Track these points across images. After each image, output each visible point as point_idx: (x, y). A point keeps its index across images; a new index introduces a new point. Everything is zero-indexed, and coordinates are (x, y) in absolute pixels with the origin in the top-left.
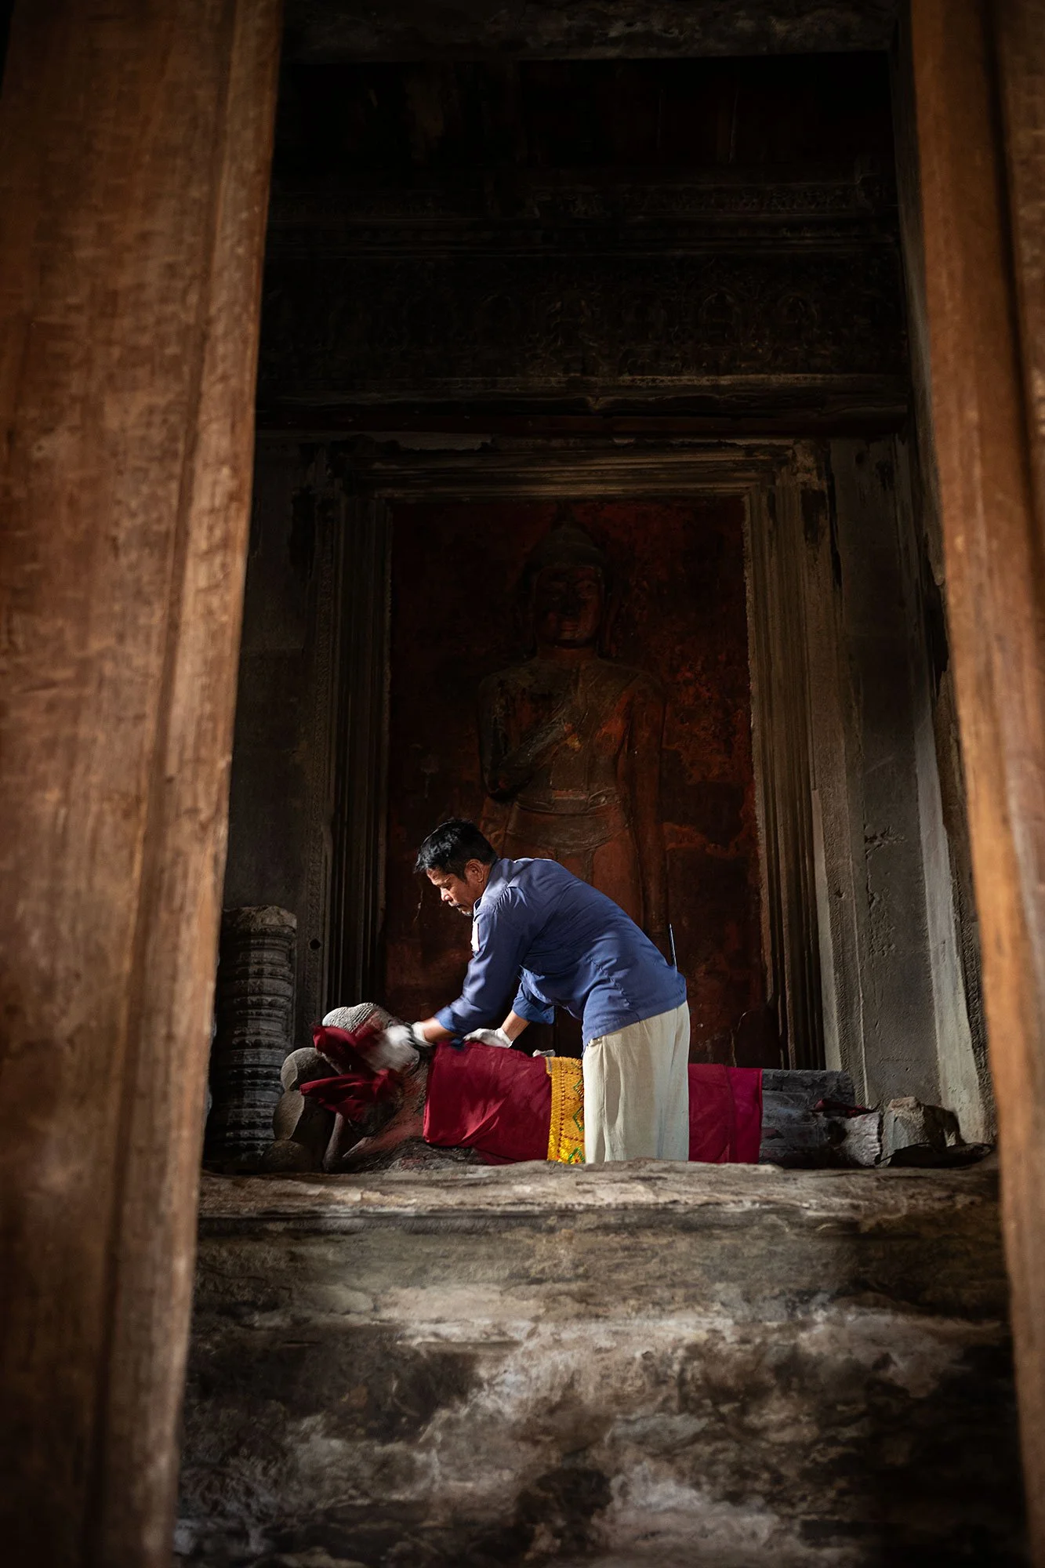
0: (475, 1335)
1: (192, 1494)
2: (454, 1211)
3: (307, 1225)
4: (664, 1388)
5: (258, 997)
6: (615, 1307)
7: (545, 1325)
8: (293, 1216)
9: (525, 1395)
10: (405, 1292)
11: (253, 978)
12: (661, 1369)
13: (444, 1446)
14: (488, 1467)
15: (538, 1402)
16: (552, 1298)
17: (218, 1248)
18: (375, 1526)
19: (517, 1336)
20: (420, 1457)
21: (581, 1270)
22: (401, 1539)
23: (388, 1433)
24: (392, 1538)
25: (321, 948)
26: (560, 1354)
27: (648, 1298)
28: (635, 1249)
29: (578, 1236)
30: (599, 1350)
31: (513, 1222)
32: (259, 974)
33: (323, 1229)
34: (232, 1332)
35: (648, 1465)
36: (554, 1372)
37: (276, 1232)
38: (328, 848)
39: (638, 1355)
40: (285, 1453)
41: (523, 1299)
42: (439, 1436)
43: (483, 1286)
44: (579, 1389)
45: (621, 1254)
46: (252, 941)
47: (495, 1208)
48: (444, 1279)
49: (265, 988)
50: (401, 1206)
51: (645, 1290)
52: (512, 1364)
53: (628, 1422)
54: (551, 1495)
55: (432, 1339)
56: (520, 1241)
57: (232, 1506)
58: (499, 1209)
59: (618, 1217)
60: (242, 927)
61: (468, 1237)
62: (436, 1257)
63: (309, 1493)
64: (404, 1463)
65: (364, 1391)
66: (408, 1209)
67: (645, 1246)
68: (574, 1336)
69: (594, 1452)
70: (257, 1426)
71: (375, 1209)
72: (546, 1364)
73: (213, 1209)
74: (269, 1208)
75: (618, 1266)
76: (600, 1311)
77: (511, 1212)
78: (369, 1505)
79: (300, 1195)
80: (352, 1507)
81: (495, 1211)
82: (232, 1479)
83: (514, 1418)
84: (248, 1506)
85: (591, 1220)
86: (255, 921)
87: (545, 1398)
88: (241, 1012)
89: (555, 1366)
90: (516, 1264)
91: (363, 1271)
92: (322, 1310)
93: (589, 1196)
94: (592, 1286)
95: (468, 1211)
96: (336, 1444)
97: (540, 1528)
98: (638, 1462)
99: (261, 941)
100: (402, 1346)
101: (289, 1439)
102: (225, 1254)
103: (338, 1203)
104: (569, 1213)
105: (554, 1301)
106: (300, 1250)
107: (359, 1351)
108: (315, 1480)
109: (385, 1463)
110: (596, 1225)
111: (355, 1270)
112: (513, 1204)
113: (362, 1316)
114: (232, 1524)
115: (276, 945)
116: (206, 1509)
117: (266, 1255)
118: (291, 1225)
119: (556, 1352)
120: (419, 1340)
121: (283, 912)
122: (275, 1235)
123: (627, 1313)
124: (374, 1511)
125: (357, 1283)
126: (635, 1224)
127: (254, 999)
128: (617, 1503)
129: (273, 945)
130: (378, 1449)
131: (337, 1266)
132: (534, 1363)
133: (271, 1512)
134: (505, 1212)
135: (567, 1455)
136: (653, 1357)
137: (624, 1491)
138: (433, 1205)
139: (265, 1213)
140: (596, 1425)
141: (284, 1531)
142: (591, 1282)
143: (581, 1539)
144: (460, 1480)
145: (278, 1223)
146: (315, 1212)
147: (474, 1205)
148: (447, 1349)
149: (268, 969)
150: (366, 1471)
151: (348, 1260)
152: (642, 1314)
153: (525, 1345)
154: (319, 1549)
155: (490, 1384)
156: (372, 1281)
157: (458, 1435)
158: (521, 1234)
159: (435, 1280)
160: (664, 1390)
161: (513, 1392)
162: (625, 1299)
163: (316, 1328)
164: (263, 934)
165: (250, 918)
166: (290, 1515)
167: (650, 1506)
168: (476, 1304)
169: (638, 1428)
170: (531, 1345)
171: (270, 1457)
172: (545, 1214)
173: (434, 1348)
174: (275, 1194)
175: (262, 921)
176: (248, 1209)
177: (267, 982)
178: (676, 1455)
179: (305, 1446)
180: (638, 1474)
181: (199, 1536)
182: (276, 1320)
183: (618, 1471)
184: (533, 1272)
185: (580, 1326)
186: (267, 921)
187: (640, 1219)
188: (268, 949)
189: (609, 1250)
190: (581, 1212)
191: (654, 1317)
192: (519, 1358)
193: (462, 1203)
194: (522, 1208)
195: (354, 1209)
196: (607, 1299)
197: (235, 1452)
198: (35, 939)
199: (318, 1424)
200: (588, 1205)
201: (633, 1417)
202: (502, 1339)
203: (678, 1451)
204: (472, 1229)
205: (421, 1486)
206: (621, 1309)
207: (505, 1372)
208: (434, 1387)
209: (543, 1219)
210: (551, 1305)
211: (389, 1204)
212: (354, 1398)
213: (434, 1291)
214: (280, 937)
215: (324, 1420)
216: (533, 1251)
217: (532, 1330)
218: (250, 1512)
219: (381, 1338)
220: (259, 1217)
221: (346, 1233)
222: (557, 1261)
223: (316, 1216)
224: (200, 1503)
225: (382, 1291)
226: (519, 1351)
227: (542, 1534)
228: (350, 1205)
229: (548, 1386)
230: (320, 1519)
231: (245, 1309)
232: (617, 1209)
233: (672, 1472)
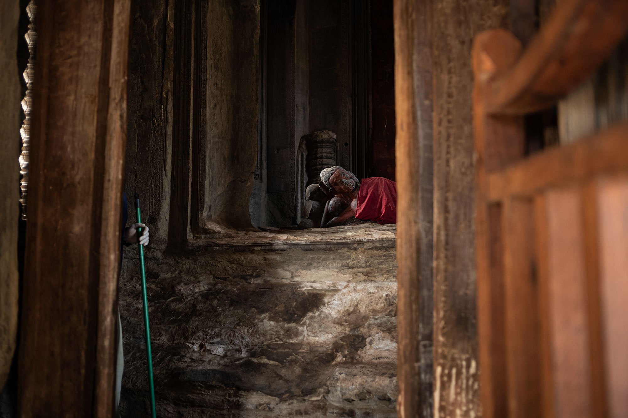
0: (325, 287)
1: (225, 337)
2: (319, 242)
3: (268, 248)
4: (391, 307)
5: (321, 166)
6: (379, 277)
7: (352, 284)
8: (263, 245)
9: (340, 309)
10: (303, 271)
11: (319, 159)
12: (391, 300)
13: (309, 325)
14: (324, 333)
15: (345, 311)
16: (356, 274)
17: (240, 256)
18: (283, 351)
19: (339, 288)
20: (300, 328)
21: (368, 264)
22: (291, 355)
23: (290, 321)
24: (288, 355)
25: (348, 146)
26: (355, 294)
27: (391, 274)
28: (388, 256)
29: (366, 251)
30: (370, 293)
31: (341, 246)
32: (321, 157)
33: (273, 249)
34: (244, 285)
35: (381, 334)
36: (352, 300)
37: (258, 250)
38: (350, 106)
39: (384, 295)
40: (254, 325)
41: (345, 274)
42: (308, 322)
43: (331, 269)
44: (360, 306)
45: (383, 258)
46: (318, 145)
47: (333, 241)
48: (318, 267)
49: (323, 162)
50: (300, 241)
51: (391, 271)
52: (337, 297)
53: (375, 319)
54: (345, 343)
55: (310, 288)
56: (345, 253)
57: (237, 342)
58: (335, 241)
59: (380, 244)
60: (314, 139)
61: (325, 252)
62: (315, 259)
63: (262, 339)
64: (295, 330)
65: (284, 305)
66: (303, 242)
67: (392, 255)
68: (362, 288)
69: (361, 329)
70: (246, 316)
71: (291, 242)
72: (349, 297)
73: (236, 242)
74: (254, 242)
75: (382, 262)
76: (373, 279)
77: (340, 242)
78: (282, 344)
79: (266, 237)
80: (277, 344)
81: (334, 242)
82: (237, 333)
83: (335, 316)
84: (242, 342)
85: (370, 245)
86: (319, 137)
87: (347, 310)
88: (316, 172)
89: (352, 298)
90: (344, 262)
91: (289, 264)
92: (274, 278)
93: (370, 236)
94: (372, 270)
95: (324, 242)
96: (272, 323)
97: (339, 354)
98: (377, 333)
99: (321, 144)
100: (299, 290)
101: (256, 321)
102: (243, 258)
103: (278, 240)
104: (361, 243)
105: (356, 275)
106: (268, 257)
107: (284, 292)
108: (264, 335)
109: (288, 330)
110: (372, 247)
111: (287, 264)
112: (340, 239)
113: (287, 280)
114: (237, 347)
115: (328, 145)
116: (229, 342)
117: (256, 258)
118: (263, 248)
119: (353, 293)
120: (306, 288)
121: (330, 133)
122: (258, 251)
123: (383, 280)
124: (283, 346)
125: (287, 268)
126: (387, 246)
127: (320, 167)
128: (368, 347)
129: (326, 146)
130: (286, 325)
131: (280, 262)
132: (345, 297)
133: (249, 344)
134: (338, 242)
135: (351, 330)
136: (390, 295)
137: (371, 343)
138: (311, 240)
139: (253, 244)
140: (363, 319)
141: (253, 350)
142: (372, 268)
143: (352, 358)
144: (314, 337)
145: (258, 247)
146: (270, 243)
147: (326, 240)
148: (315, 292)
149: (324, 155)
150: (282, 332)
151: (284, 260)
152: (389, 280)
153: (343, 291)
154: (264, 357)
155: (327, 304)
156: (292, 268)
157: (314, 321)
158: (345, 250)
159: (315, 268)
160: (391, 308)
161: (336, 307)
162: (383, 275)
163: (272, 284)
164: (322, 141)
165: (317, 136)
166: (255, 346)
167: (380, 348)
168: (328, 276)
169: (379, 321)
170: (345, 291)
171: (250, 326)
172: (353, 243)
173: (310, 291)
174: (257, 237)
175: (321, 137)
176: (248, 242)
177: (325, 160)
178: (392, 331)
179: (261, 323)
180: (377, 337)
181: (226, 351)
182: (259, 281)
183: (369, 336)
184: (350, 264)
185: (365, 284)
186: (324, 137)
187: (389, 244)
188: (325, 147)
189: (379, 256)
190: (366, 242)
191: (393, 281)
192: (340, 295)
193: (322, 239)
194: (343, 241)
195: (284, 242)
196: (376, 274)
197: (238, 324)
198: (69, 149)
199: (267, 316)
200: (368, 239)
201: (377, 317)
202: (334, 289)
203: (393, 330)
204: (326, 249)
205: (300, 338)
206: (381, 278)
207: (334, 300)
208: (308, 305)
209: (352, 245)
210: (355, 276)
211: (296, 240)
212: (280, 308)
213: (313, 271)
214: (329, 142)
215: (269, 315)
216: (350, 257)
217: (346, 285)
218: (243, 344)
219: (293, 288)
220: (252, 245)
221: (282, 250)
222: (359, 260)
223: (271, 245)
224: (227, 340)
225: (295, 271)
226: (340, 293)
227: (339, 356)
228: (282, 240)
229: (349, 306)
230: (265, 347)
231: (249, 277)
232: (379, 241)
233: (389, 337)
